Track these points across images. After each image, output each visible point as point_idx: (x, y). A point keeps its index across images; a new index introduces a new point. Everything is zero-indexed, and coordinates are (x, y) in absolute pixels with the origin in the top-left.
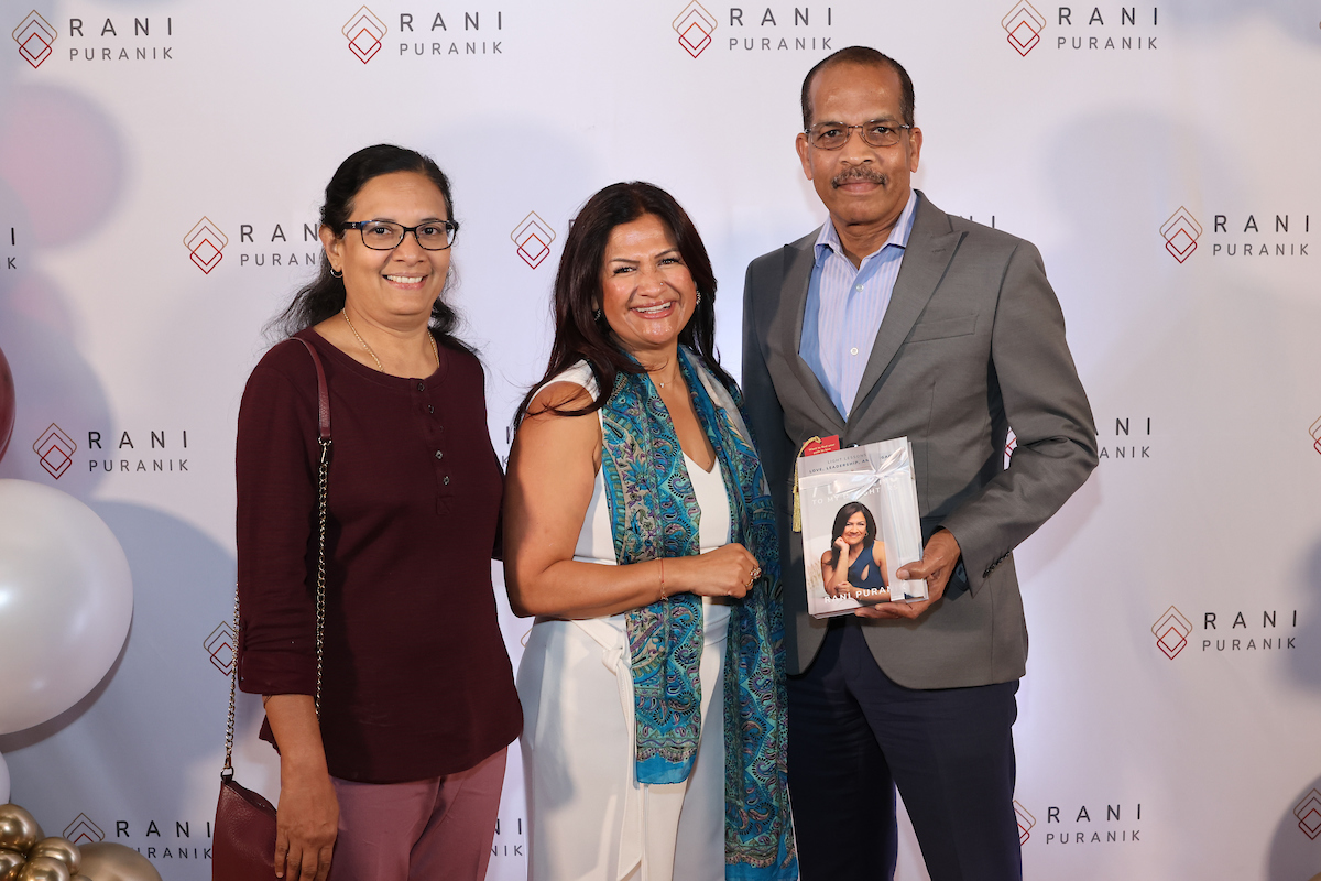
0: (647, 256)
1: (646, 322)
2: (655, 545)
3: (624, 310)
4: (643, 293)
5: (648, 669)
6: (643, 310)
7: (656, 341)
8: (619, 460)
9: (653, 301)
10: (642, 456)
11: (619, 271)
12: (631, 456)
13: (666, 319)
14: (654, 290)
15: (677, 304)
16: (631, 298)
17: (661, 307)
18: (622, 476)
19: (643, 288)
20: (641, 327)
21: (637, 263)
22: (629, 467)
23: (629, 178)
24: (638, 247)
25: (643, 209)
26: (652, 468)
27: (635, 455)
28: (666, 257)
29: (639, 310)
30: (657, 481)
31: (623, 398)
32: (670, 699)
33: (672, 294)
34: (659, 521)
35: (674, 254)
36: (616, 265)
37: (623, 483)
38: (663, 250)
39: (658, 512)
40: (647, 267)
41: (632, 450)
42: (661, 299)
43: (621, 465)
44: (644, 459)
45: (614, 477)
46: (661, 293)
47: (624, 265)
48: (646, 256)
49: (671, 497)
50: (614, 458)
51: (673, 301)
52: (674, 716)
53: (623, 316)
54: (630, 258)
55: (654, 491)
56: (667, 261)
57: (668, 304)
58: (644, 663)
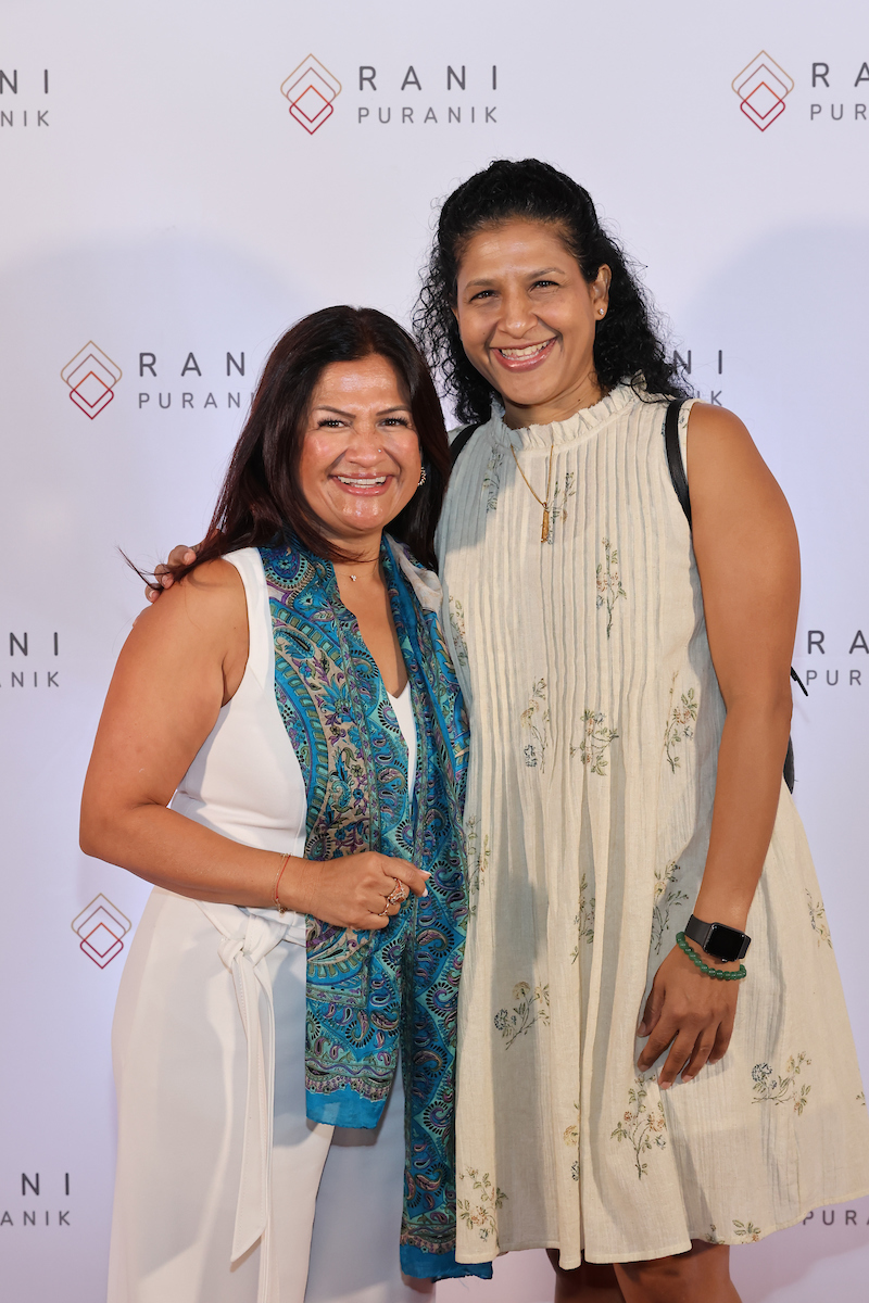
0: (367, 410)
1: (348, 497)
2: (366, 797)
3: (324, 476)
4: (353, 458)
5: (344, 966)
6: (348, 481)
7: (358, 525)
8: (310, 679)
9: (363, 472)
10: (340, 676)
11: (325, 423)
12: (324, 676)
13: (376, 499)
14: (369, 457)
15: (394, 480)
16: (334, 464)
17: (373, 481)
18: (316, 703)
19: (355, 452)
20: (340, 503)
21: (352, 417)
22: (323, 691)
23: (358, 302)
24: (357, 396)
25: (371, 347)
26: (354, 692)
27: (329, 676)
28: (391, 416)
29: (343, 480)
30: (363, 711)
31: (309, 596)
32: (374, 1012)
33: (391, 467)
34: (371, 765)
35: (403, 414)
36: (321, 415)
37: (318, 709)
38: (389, 406)
39: (368, 751)
40: (364, 425)
41: (324, 669)
42: (374, 471)
43: (313, 687)
44: (343, 681)
45: (305, 702)
46: (376, 464)
47: (334, 416)
48: (365, 410)
49: (384, 733)
50: (302, 678)
51: (390, 476)
52: (376, 1037)
53: (319, 484)
54: (343, 408)
55: (362, 723)
56: (390, 422)
57: (382, 479)
58: (340, 958)
